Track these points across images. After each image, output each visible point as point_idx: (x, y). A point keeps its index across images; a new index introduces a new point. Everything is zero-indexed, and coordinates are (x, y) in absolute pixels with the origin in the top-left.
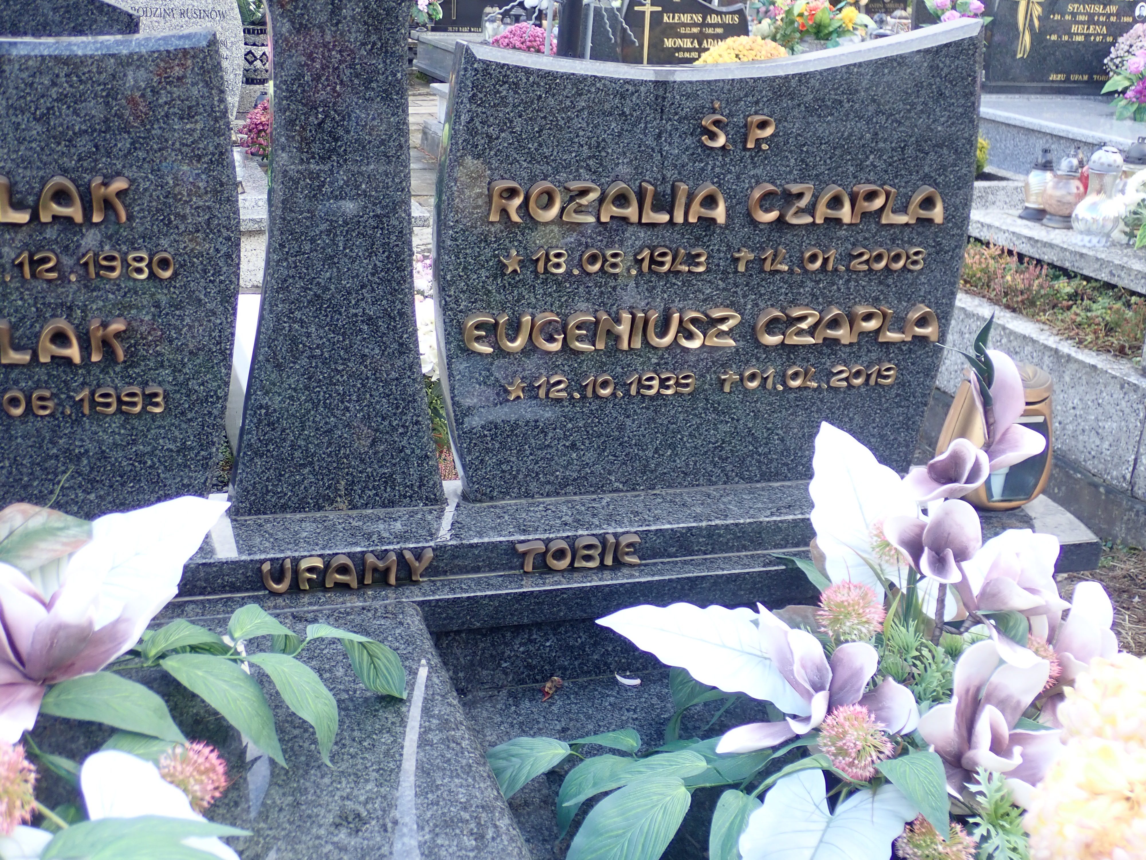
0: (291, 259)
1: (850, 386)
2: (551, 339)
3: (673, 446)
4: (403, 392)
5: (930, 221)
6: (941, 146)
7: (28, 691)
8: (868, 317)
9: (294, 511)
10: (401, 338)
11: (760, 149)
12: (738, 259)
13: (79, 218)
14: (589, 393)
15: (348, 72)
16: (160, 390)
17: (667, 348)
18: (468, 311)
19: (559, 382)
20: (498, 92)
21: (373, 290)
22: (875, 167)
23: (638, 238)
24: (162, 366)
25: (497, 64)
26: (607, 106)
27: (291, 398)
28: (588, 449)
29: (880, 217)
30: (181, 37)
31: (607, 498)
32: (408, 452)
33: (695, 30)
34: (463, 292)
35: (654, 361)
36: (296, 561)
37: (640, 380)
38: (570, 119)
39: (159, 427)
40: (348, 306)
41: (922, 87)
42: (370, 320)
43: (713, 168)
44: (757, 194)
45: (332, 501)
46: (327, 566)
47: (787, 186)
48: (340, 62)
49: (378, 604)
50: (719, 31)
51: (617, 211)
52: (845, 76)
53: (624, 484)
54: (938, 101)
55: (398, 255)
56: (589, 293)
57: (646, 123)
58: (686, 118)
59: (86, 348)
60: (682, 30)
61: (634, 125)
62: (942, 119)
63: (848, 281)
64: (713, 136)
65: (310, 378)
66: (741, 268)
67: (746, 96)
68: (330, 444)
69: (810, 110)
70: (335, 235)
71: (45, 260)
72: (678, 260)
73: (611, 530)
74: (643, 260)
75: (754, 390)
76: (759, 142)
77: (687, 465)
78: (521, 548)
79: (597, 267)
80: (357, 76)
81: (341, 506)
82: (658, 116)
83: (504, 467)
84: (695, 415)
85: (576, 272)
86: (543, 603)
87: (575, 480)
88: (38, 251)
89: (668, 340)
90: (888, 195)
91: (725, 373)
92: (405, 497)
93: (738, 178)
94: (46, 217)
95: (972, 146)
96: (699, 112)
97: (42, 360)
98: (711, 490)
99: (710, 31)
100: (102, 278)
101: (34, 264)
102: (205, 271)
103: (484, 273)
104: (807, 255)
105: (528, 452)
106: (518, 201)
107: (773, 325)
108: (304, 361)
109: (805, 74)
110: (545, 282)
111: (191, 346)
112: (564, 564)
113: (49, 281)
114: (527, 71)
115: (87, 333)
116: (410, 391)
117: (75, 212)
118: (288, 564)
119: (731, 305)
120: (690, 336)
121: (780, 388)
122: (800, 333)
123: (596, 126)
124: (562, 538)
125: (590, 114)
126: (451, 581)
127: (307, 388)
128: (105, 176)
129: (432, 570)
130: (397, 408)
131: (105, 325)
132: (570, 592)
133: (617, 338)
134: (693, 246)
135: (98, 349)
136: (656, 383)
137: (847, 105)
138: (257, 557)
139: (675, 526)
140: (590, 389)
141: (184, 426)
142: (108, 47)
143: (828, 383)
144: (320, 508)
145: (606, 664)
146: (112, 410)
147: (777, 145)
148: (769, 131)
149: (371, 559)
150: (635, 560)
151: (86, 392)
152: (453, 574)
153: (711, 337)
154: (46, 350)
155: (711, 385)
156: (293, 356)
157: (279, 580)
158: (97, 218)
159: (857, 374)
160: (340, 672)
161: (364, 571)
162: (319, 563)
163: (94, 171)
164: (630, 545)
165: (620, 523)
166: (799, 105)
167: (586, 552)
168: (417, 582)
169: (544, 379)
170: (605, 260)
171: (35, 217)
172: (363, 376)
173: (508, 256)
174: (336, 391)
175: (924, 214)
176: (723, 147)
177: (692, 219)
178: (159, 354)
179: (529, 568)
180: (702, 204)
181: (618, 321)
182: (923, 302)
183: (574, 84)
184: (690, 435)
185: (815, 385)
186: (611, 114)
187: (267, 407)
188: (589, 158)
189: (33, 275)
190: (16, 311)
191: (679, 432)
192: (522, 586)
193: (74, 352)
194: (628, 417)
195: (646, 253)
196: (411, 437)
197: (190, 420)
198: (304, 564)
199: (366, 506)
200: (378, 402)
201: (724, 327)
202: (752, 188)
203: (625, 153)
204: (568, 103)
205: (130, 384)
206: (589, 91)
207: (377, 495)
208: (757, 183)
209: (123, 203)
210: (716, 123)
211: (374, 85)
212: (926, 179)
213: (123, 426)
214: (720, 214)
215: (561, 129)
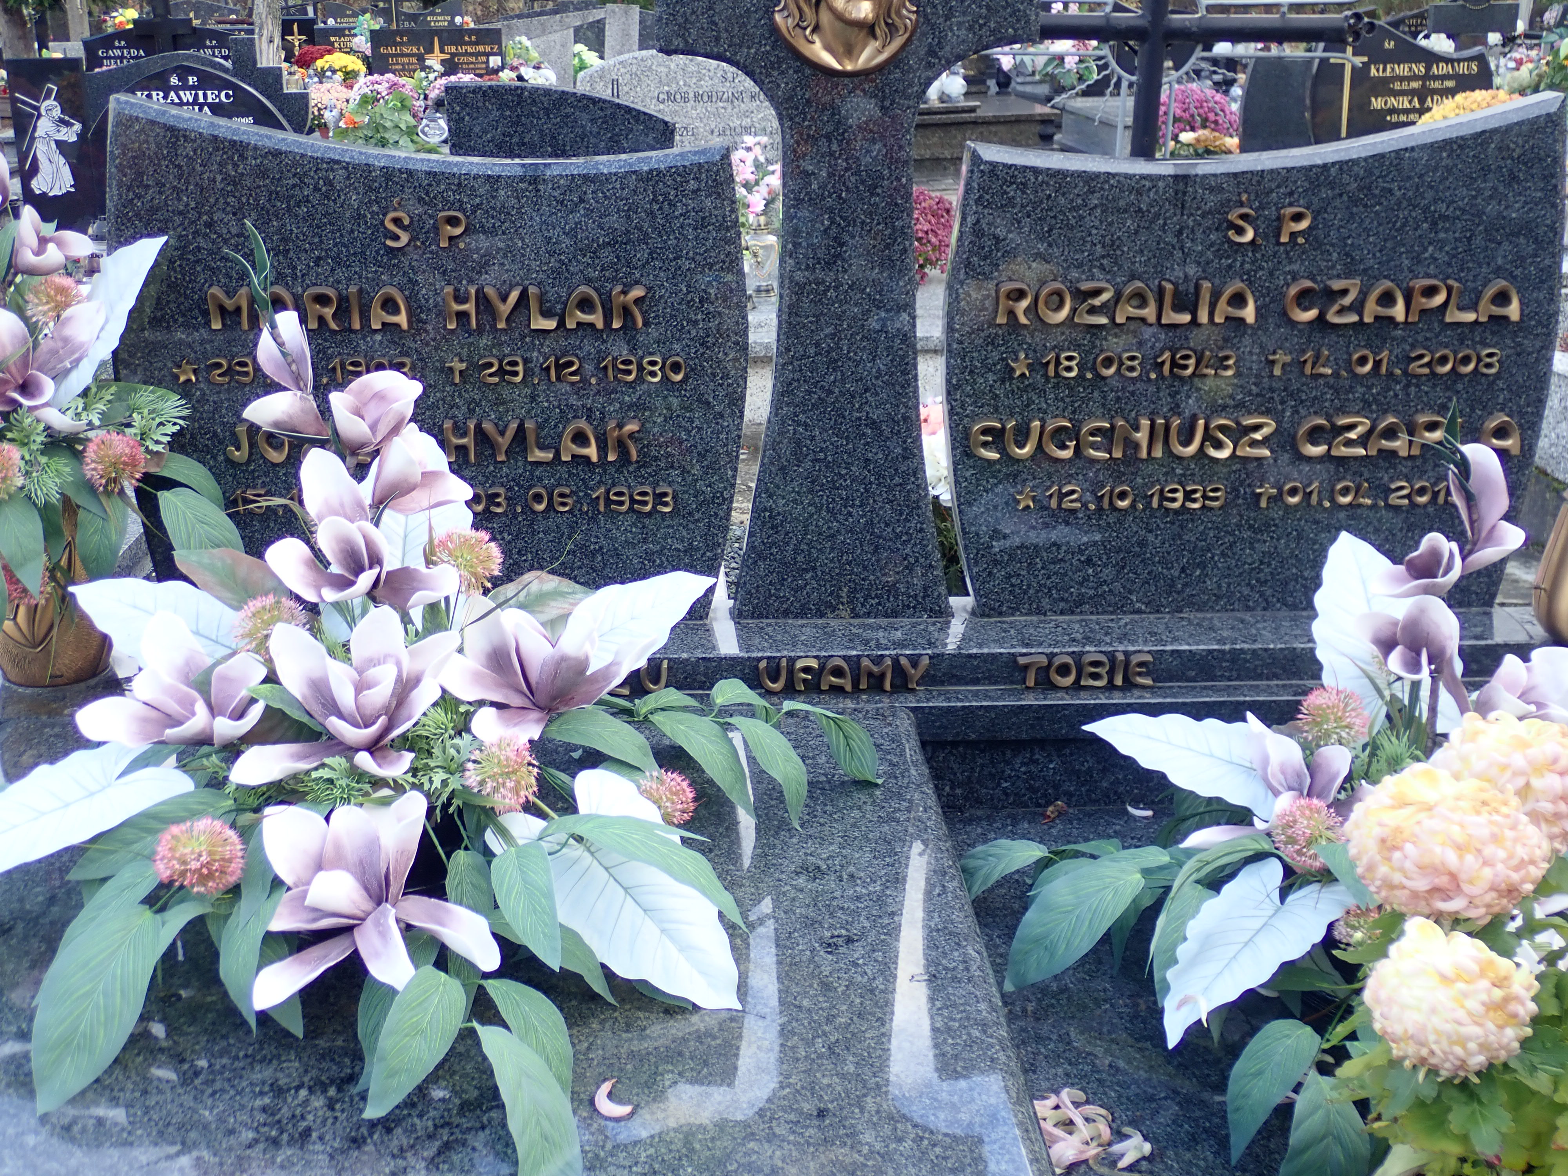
0: (796, 363)
1: (1413, 505)
2: (1063, 447)
3: (1203, 566)
4: (907, 498)
5: (1506, 318)
6: (1517, 234)
7: (535, 715)
8: (1432, 426)
9: (796, 617)
10: (905, 442)
11: (1296, 244)
12: (1273, 362)
13: (600, 325)
14: (1106, 504)
15: (853, 179)
16: (669, 490)
17: (1192, 457)
18: (974, 417)
19: (1073, 492)
20: (1006, 193)
21: (877, 394)
22: (1436, 259)
23: (1158, 340)
24: (672, 467)
25: (1004, 165)
26: (1122, 203)
27: (795, 501)
28: (1105, 565)
29: (1444, 315)
30: (696, 153)
31: (1127, 619)
32: (912, 560)
33: (1415, 85)
34: (969, 396)
35: (1179, 471)
36: (792, 661)
37: (1162, 491)
38: (1081, 218)
39: (668, 526)
40: (852, 410)
41: (1490, 171)
42: (873, 424)
43: (1242, 265)
44: (1293, 291)
45: (834, 609)
46: (822, 667)
47: (1329, 283)
48: (846, 170)
49: (870, 707)
50: (1450, 84)
51: (1132, 311)
52: (1395, 162)
53: (1147, 605)
54: (1510, 185)
55: (902, 358)
56: (1104, 398)
57: (1165, 219)
58: (1210, 212)
59: (602, 449)
60: (1397, 86)
61: (1152, 222)
62: (1517, 205)
63: (1408, 386)
64: (1240, 231)
65: (813, 482)
66: (1277, 372)
67: (1278, 187)
68: (832, 549)
69: (1354, 201)
70: (840, 339)
71: (570, 364)
72: (1203, 363)
73: (1121, 648)
74: (1163, 362)
75: (1297, 505)
76: (1293, 235)
77: (1219, 587)
78: (1022, 661)
79: (1112, 370)
80: (863, 182)
81: (843, 613)
82: (1178, 212)
83: (1013, 580)
84: (1227, 532)
85: (1089, 376)
86: (1042, 718)
87: (1091, 598)
88: (563, 356)
89: (1192, 449)
90: (1450, 290)
91: (1261, 486)
92: (909, 607)
93: (1271, 274)
94: (571, 325)
95: (1556, 234)
96: (1225, 206)
97: (564, 459)
98: (1248, 617)
99: (1437, 85)
100: (619, 381)
101: (559, 367)
102: (714, 375)
103: (991, 377)
104: (1356, 356)
105: (1039, 566)
106: (1025, 304)
107: (1315, 435)
108: (808, 464)
109: (1347, 162)
110: (1056, 386)
111: (700, 448)
112: (1069, 680)
113: (573, 384)
114: (1035, 171)
115: (605, 434)
116: (914, 497)
117: (596, 319)
118: (784, 662)
119: (1267, 412)
120: (1219, 445)
121: (1327, 504)
122: (1349, 443)
123: (1111, 224)
124: (1068, 653)
125: (1103, 212)
126: (948, 692)
127: (810, 491)
128: (625, 285)
129: (930, 679)
130: (901, 514)
131: (620, 426)
132: (1073, 709)
133: (1137, 446)
134: (1221, 348)
135: (614, 448)
136: (1180, 495)
137: (1398, 194)
138: (754, 655)
139: (1194, 648)
140: (1106, 500)
141: (691, 526)
142: (630, 165)
143: (1386, 500)
144: (822, 615)
145: (1116, 793)
146: (624, 508)
147: (1316, 239)
148: (1304, 225)
149: (866, 662)
150: (1148, 681)
151: (602, 490)
152: (951, 684)
153: (1243, 445)
154: (567, 449)
155: (1245, 499)
156: (798, 460)
157: (774, 680)
158: (616, 325)
159: (1422, 491)
160: (822, 760)
161: (859, 675)
162: (814, 664)
163: (615, 280)
164: (1141, 664)
165: (1132, 642)
166: (1341, 195)
167: (1093, 670)
168: (913, 690)
169: (1055, 488)
170: (1121, 364)
171: (561, 324)
172: (867, 481)
173: (1016, 360)
174: (840, 496)
175: (1497, 311)
176: (1253, 242)
177: (1218, 319)
178: (669, 455)
179: (1031, 682)
180: (1229, 303)
181: (1137, 429)
182: (1502, 410)
183: (1086, 183)
184: (1223, 554)
185: (1368, 502)
186: (1126, 211)
187: (771, 510)
188: (1103, 257)
189: (558, 379)
190: (543, 412)
191: (1209, 550)
192: (1020, 699)
193: (592, 452)
194: (1150, 531)
195: (1167, 355)
196: (915, 545)
197: (698, 520)
198: (799, 664)
199: (868, 615)
200: (881, 508)
201: (1258, 436)
202: (1288, 285)
203: (1142, 251)
204: (1080, 201)
205: (642, 484)
206: (1102, 189)
207: (879, 604)
208: (1294, 279)
209: (640, 310)
210: (1244, 217)
211: (879, 191)
212: (1498, 272)
213: (634, 524)
214: (1249, 313)
215: (1072, 228)
